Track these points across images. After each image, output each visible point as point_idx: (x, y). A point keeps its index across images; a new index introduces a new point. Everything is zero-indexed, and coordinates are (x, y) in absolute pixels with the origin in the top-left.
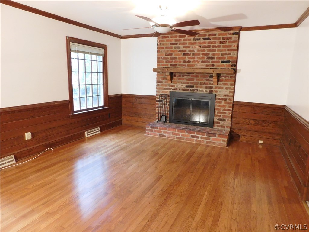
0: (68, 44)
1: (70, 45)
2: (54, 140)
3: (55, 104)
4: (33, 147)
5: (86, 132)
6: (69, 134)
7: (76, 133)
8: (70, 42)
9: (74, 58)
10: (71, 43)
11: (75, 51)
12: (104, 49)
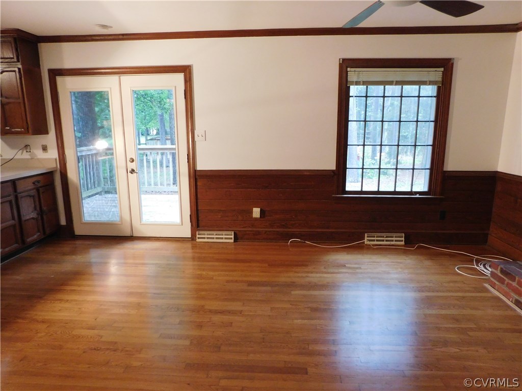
0: (344, 70)
1: (347, 74)
2: (298, 230)
3: (305, 173)
4: (261, 230)
5: (366, 235)
6: (328, 228)
7: (342, 230)
8: (347, 68)
9: (355, 97)
10: (349, 69)
11: (357, 83)
12: (442, 69)
